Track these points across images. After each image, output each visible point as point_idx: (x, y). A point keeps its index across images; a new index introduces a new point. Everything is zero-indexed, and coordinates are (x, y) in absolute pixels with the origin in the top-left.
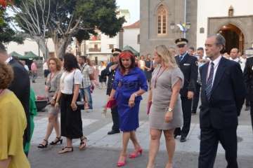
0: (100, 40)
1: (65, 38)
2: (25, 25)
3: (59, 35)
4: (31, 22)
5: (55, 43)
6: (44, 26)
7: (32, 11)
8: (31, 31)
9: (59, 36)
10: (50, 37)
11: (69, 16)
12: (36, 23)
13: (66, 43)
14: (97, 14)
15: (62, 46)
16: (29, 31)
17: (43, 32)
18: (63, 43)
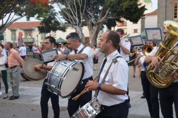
0: (126, 26)
1: (97, 26)
2: (68, 18)
3: (93, 23)
4: (72, 15)
5: (90, 30)
6: (81, 18)
7: (72, 6)
8: (71, 22)
9: (93, 25)
10: (85, 25)
11: (100, 9)
12: (75, 15)
13: (98, 30)
14: (122, 6)
15: (94, 32)
16: (70, 22)
17: (80, 22)
18: (96, 30)
